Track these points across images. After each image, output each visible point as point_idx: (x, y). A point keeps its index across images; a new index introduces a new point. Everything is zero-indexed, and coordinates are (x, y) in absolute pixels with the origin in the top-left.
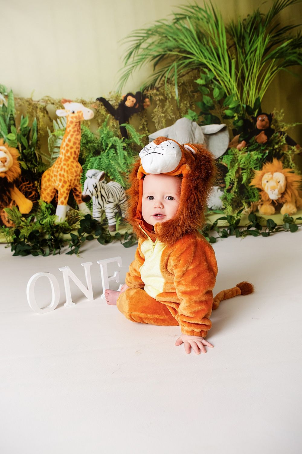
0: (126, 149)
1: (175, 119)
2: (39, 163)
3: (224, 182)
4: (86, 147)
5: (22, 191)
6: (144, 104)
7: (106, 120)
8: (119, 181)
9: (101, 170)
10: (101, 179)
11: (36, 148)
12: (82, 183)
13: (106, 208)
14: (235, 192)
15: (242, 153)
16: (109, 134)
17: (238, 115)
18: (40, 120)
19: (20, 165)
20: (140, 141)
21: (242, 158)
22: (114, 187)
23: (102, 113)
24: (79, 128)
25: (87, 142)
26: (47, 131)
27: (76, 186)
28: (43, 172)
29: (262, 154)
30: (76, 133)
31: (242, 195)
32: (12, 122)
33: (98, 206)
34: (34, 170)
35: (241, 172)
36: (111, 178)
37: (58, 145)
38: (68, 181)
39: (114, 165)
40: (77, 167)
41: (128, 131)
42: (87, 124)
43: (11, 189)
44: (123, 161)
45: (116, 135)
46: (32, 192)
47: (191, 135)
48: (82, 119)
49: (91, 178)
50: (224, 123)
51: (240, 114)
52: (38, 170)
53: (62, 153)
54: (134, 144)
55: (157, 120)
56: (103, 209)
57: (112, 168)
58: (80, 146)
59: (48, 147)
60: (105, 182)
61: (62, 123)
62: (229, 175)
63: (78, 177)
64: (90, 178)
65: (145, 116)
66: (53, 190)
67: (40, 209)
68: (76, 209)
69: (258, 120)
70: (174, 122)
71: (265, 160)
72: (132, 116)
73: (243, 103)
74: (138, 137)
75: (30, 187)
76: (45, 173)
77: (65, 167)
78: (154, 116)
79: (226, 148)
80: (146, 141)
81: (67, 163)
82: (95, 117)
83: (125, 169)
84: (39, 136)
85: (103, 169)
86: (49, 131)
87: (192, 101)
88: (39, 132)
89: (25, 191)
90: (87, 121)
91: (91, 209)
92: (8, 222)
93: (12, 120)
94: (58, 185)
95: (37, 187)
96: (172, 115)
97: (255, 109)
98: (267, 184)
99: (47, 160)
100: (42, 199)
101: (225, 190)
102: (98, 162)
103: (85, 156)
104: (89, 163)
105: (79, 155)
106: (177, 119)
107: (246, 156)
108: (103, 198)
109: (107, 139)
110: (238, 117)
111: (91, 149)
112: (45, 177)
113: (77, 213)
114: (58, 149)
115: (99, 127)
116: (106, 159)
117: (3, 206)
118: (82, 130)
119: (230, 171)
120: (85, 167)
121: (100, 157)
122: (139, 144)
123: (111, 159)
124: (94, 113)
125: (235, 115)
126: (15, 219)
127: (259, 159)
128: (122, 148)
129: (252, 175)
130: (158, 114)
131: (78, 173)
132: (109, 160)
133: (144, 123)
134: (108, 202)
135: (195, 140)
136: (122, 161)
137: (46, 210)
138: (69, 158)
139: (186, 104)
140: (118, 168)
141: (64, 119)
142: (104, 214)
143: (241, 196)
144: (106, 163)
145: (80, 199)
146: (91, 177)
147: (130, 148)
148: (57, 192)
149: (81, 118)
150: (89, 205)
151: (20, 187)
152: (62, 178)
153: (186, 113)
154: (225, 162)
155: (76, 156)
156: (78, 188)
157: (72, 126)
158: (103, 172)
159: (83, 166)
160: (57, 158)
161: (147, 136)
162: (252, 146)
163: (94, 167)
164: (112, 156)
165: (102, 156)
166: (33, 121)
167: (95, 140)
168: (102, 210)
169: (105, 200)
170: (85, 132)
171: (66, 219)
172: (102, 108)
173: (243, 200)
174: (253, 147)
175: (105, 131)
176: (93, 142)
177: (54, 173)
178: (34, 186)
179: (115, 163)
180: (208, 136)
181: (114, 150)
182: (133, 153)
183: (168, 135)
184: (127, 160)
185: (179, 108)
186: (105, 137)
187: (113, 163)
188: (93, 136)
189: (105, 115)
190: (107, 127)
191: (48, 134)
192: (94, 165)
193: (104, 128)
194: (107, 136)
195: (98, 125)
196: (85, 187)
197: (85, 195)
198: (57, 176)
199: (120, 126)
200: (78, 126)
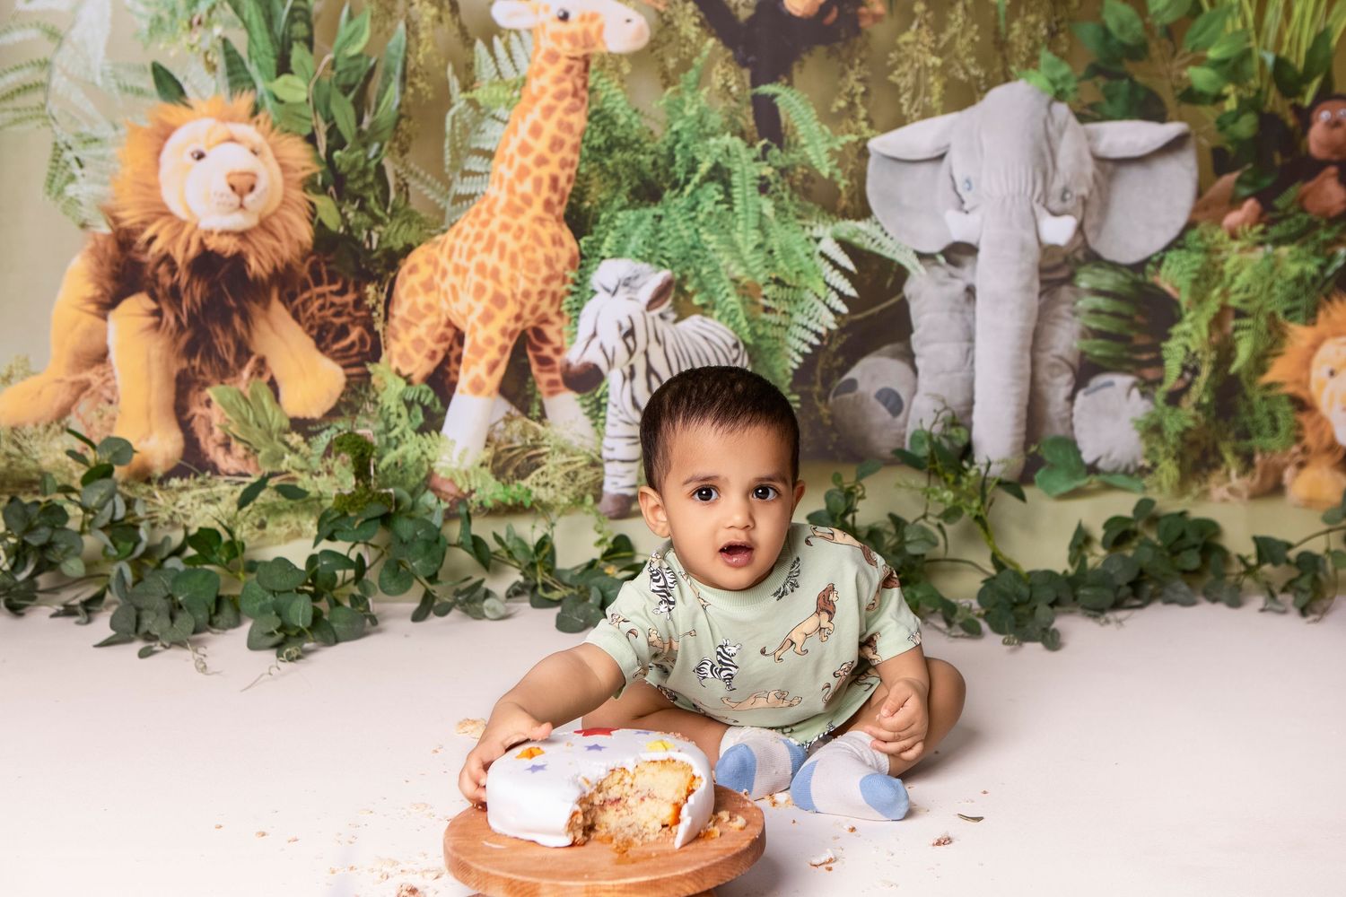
0: (772, 188)
1: (982, 82)
2: (394, 210)
3: (1159, 362)
4: (602, 165)
5: (303, 320)
6: (863, 10)
7: (696, 61)
8: (730, 317)
9: (660, 264)
10: (656, 303)
11: (390, 148)
12: (570, 310)
14: (1199, 406)
15: (1242, 250)
16: (705, 119)
17: (1241, 91)
18: (423, 35)
19: (313, 210)
20: (830, 160)
21: (1239, 268)
22: (706, 338)
23: (683, 31)
24: (579, 83)
25: (609, 143)
26: (446, 84)
27: (546, 321)
28: (409, 249)
29: (1318, 261)
30: (567, 101)
31: (1226, 420)
32: (300, 29)
33: (627, 413)
34: (370, 238)
35: (1232, 323)
36: (697, 300)
37: (487, 146)
38: (514, 295)
39: (714, 250)
40: (557, 242)
41: (788, 115)
42: (617, 69)
43: (256, 309)
44: (755, 236)
45: (734, 126)
46: (350, 326)
47: (1042, 155)
48: (600, 49)
49: (614, 293)
50: (1180, 119)
51: (1249, 89)
52: (387, 240)
53: (501, 179)
54: (806, 171)
55: (910, 80)
57: (707, 260)
58: (577, 158)
59: (441, 152)
60: (672, 316)
61: (515, 57)
62: (1185, 334)
63: (555, 286)
64: (608, 296)
65: (862, 62)
66: (441, 330)
67: (375, 403)
68: (531, 418)
69: (1318, 120)
70: (978, 96)
71: (1330, 284)
72: (805, 57)
73: (1265, 48)
74: (823, 143)
75: (345, 305)
76: (417, 257)
77: (506, 238)
78: (900, 62)
79: (1181, 220)
80: (854, 163)
82: (653, 45)
83: (757, 269)
84: (410, 99)
85: (665, 262)
86: (454, 83)
87: (1059, 17)
88: (412, 84)
89: (318, 321)
90: (617, 58)
91: (601, 421)
92: (226, 445)
93: (301, 19)
94: (467, 309)
95: (374, 309)
96: (974, 66)
97: (1307, 77)
98: (1332, 383)
99: (433, 201)
100: (390, 360)
101: (1160, 394)
102: (647, 229)
103: (597, 203)
104: (612, 233)
105: (571, 195)
106: (991, 84)
107: (1257, 263)
108: (653, 380)
109: (695, 143)
110: (1240, 100)
111: (623, 177)
112: (413, 270)
113: (536, 433)
114: (486, 160)
115: (665, 87)
116: (685, 221)
117: (209, 377)
118: (592, 91)
119: (1188, 316)
120: (593, 248)
121: (658, 211)
122: (825, 172)
123: (703, 224)
124: (651, 28)
125: (1229, 89)
126: (256, 436)
127: (1308, 279)
128: (753, 184)
129: (1273, 340)
130: (915, 54)
131: (559, 267)
132: (696, 226)
133: (853, 88)
135: (1057, 178)
137: (403, 411)
138: (528, 201)
139: (1035, 26)
140: (727, 266)
141: (521, 40)
143: (1221, 422)
144: (681, 237)
145: (557, 376)
146: (612, 288)
147: (787, 187)
148: (459, 337)
149: (594, 45)
150: (590, 405)
151: (297, 301)
152: (490, 285)
153: (1032, 62)
154: (1174, 278)
155: (555, 198)
156: (550, 331)
157: (555, 70)
158: (665, 274)
159: (582, 242)
160: (476, 198)
161: (860, 140)
162: (1284, 224)
163: (629, 252)
164: (710, 214)
165: (667, 209)
166: (389, 35)
167: (643, 140)
170: (604, 102)
171: (487, 454)
172: (684, 9)
173: (1225, 439)
174: (1290, 226)
175: (691, 108)
176: (636, 146)
177: (456, 258)
178: (358, 303)
179: (720, 242)
180: (1111, 167)
181: (721, 188)
182: (797, 206)
183: (948, 146)
184: (773, 234)
185: (1003, 38)
186: (689, 130)
187: (710, 243)
188: (638, 122)
189: (694, 41)
190: (697, 92)
191: (449, 96)
192: (629, 242)
193: (687, 92)
194: (694, 129)
195: (664, 81)
196: (585, 328)
197: (580, 363)
198: (466, 271)
199: (755, 91)
200: (578, 75)
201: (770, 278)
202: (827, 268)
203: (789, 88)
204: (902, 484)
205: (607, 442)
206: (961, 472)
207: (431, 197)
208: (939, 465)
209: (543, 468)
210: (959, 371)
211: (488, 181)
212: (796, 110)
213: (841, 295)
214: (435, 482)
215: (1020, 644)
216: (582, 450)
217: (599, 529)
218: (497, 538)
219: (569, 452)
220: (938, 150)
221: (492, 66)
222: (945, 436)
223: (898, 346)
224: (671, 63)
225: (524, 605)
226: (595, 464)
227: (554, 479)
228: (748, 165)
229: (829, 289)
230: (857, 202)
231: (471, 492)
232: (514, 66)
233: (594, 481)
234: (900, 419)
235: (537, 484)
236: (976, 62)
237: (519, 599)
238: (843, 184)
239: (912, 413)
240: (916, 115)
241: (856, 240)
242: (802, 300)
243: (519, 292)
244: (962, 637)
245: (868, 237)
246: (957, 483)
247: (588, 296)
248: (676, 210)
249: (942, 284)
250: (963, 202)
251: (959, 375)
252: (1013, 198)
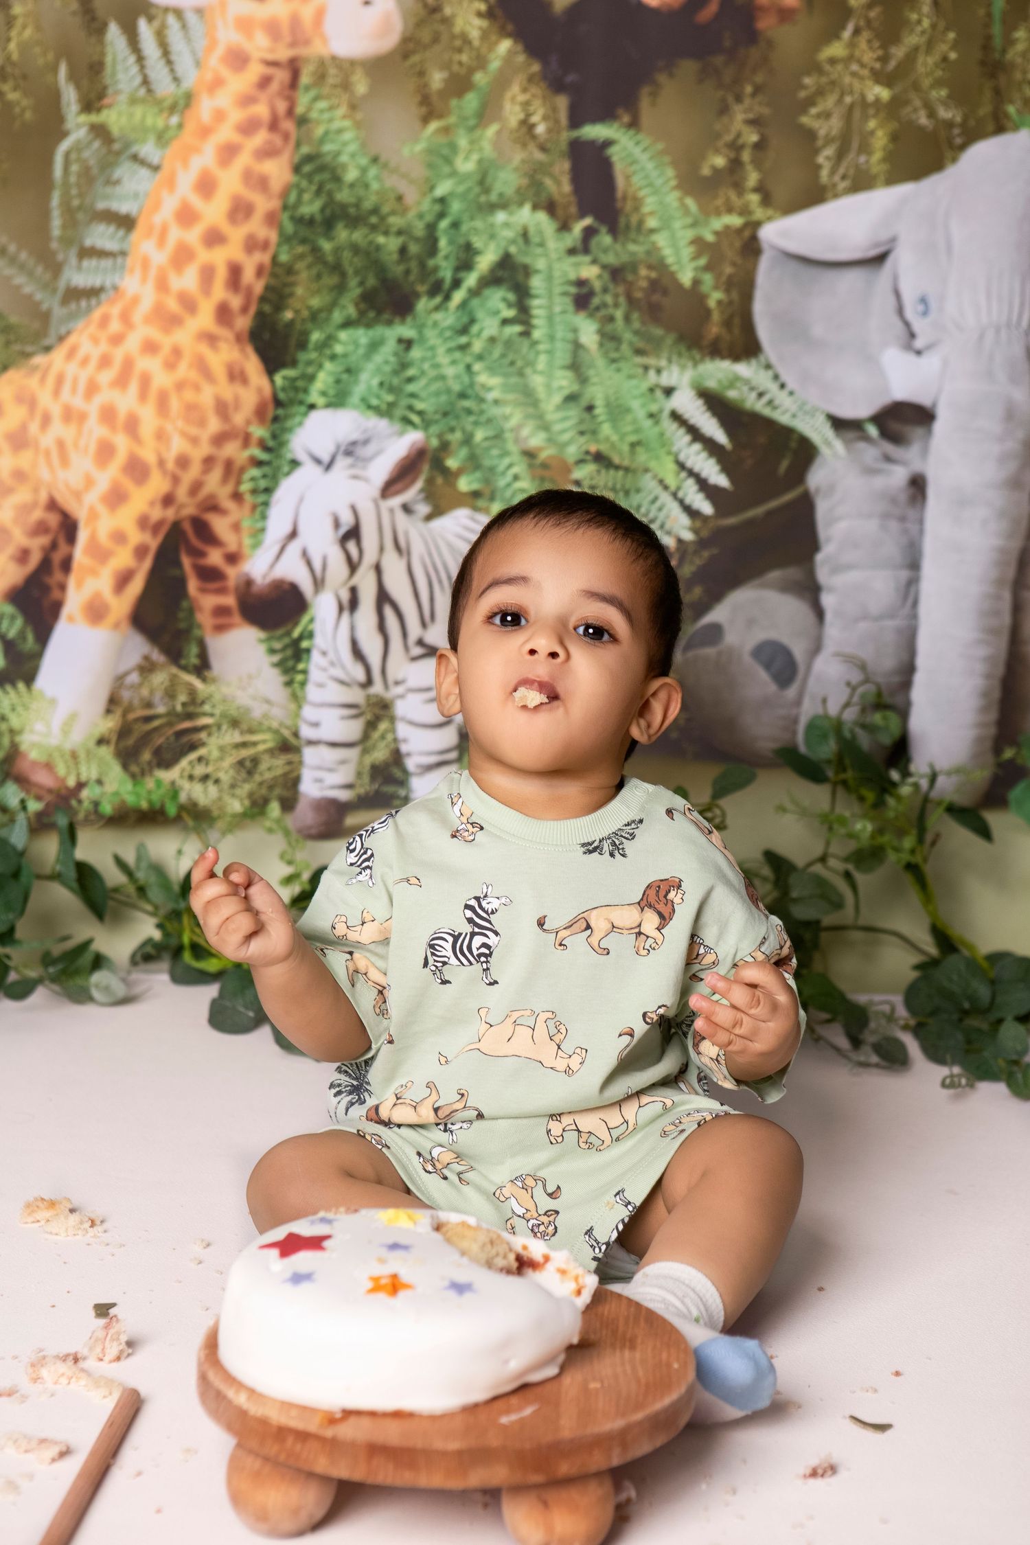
0: (596, 301)
1: (956, 131)
4: (316, 250)
7: (480, 78)
9: (407, 421)
10: (399, 486)
12: (254, 492)
13: (399, 690)
16: (489, 180)
20: (694, 258)
23: (459, 25)
24: (282, 106)
25: (328, 212)
26: (55, 97)
27: (212, 506)
30: (261, 138)
33: (343, 667)
36: (465, 484)
37: (124, 208)
38: (161, 463)
39: (496, 402)
40: (236, 375)
41: (628, 178)
42: (346, 86)
44: (565, 382)
45: (537, 193)
48: (317, 49)
49: (329, 467)
53: (146, 264)
54: (653, 275)
55: (835, 125)
56: (377, 688)
57: (483, 419)
58: (273, 236)
59: (46, 215)
60: (423, 509)
61: (173, 57)
63: (231, 449)
64: (318, 470)
65: (757, 90)
66: (38, 514)
68: (184, 668)
70: (948, 154)
72: (662, 78)
74: (684, 227)
77: (151, 365)
78: (820, 92)
80: (734, 264)
81: (165, 342)
82: (408, 47)
83: (566, 437)
85: (415, 418)
86: (70, 96)
90: (346, 67)
91: (299, 677)
94: (83, 481)
96: (945, 104)
99: (29, 297)
102: (387, 362)
103: (305, 313)
104: (328, 366)
105: (263, 299)
106: (972, 135)
108: (389, 612)
109: (472, 218)
111: (350, 271)
113: (192, 692)
114: (121, 233)
115: (426, 120)
116: (450, 350)
118: (302, 121)
120: (296, 389)
121: (405, 330)
122: (686, 278)
123: (480, 357)
124: (405, 15)
128: (565, 294)
130: (847, 80)
131: (239, 419)
132: (468, 359)
133: (739, 135)
134: (417, 651)
136: (556, 384)
138: (189, 305)
140: (519, 427)
141: (184, 27)
142: (383, 726)
144: (442, 378)
145: (230, 601)
146: (326, 458)
147: (622, 300)
148: (69, 528)
149: (307, 42)
150: (282, 650)
152: (122, 443)
155: (236, 302)
156: (220, 525)
157: (241, 82)
158: (413, 438)
159: (279, 379)
160: (103, 296)
161: (746, 225)
163: (355, 399)
164: (492, 340)
165: (420, 328)
167: (385, 209)
168: (368, 697)
169: (405, 634)
170: (322, 141)
171: (108, 725)
175: (467, 158)
176: (374, 219)
177: (66, 394)
179: (506, 388)
181: (511, 297)
182: (636, 333)
183: (893, 240)
184: (594, 380)
185: (997, 56)
186: (463, 196)
187: (490, 389)
188: (378, 178)
189: (476, 43)
190: (478, 133)
191: (61, 119)
192: (356, 382)
193: (461, 132)
194: (471, 196)
195: (424, 110)
196: (278, 522)
197: (268, 580)
198: (82, 417)
199: (575, 134)
200: (280, 93)
201: (587, 453)
202: (681, 439)
203: (632, 132)
204: (789, 806)
205: (308, 712)
206: (887, 787)
207: (27, 290)
208: (849, 775)
209: (202, 752)
210: (892, 616)
211: (123, 267)
212: (643, 169)
213: (703, 485)
214: (22, 766)
215: (971, 1085)
216: (266, 723)
217: (288, 857)
218: (120, 863)
219: (244, 726)
220: (877, 245)
221: (135, 69)
222: (864, 726)
223: (793, 573)
224: (437, 79)
225: (159, 979)
226: (288, 747)
227: (218, 769)
228: (559, 259)
229: (683, 474)
230: (737, 331)
231: (81, 785)
232: (172, 70)
233: (285, 775)
234: (791, 692)
235: (191, 778)
236: (949, 97)
237: (152, 966)
238: (715, 297)
239: (812, 683)
240: (842, 185)
241: (732, 394)
242: (638, 491)
243: (171, 456)
244: (877, 1066)
245: (752, 389)
246: (879, 804)
247: (286, 469)
248: (436, 332)
249: (870, 471)
250: (912, 335)
251: (891, 624)
252: (998, 330)
